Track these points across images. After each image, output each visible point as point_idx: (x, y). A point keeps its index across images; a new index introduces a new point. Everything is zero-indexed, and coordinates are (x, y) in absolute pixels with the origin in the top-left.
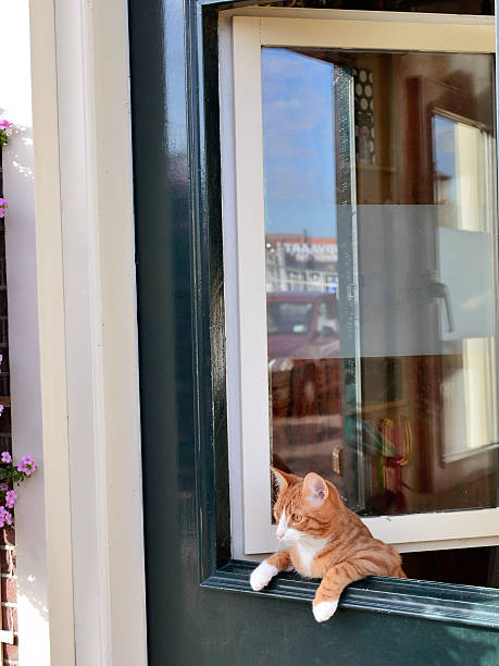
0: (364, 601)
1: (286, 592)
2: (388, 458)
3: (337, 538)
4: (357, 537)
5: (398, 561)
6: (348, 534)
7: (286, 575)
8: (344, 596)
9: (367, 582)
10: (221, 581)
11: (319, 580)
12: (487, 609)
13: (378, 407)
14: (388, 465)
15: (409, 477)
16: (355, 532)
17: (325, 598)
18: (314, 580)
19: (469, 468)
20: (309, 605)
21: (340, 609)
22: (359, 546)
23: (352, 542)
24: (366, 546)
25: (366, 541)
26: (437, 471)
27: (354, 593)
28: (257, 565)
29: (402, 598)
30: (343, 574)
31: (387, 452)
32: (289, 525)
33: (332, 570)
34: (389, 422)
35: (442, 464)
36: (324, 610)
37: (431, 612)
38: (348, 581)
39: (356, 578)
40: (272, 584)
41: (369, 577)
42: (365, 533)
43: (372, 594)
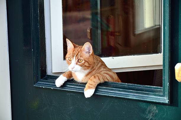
0: (105, 92)
1: (71, 88)
2: (111, 32)
6: (97, 65)
7: (70, 81)
9: (105, 84)
10: (42, 84)
11: (86, 84)
12: (155, 95)
13: (107, 9)
14: (111, 35)
15: (120, 40)
16: (100, 64)
19: (145, 36)
20: (83, 93)
21: (94, 95)
22: (102, 69)
23: (99, 68)
26: (132, 38)
31: (111, 29)
32: (77, 64)
34: (112, 16)
35: (134, 35)
37: (132, 96)
40: (64, 85)
43: (107, 89)
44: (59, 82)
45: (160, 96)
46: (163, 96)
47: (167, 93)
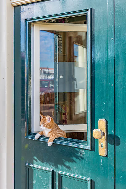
0: (58, 142)
1: (42, 140)
2: (64, 113)
3: (53, 129)
4: (57, 129)
5: (65, 134)
6: (55, 128)
7: (42, 136)
8: (54, 141)
9: (59, 138)
10: (29, 137)
11: (49, 137)
12: (83, 145)
13: (62, 103)
14: (64, 114)
15: (68, 117)
16: (57, 128)
17: (50, 141)
18: (48, 137)
19: (80, 115)
20: (47, 142)
21: (53, 144)
22: (57, 131)
23: (56, 130)
24: (59, 131)
25: (59, 130)
26: (73, 116)
27: (56, 140)
28: (37, 134)
29: (66, 142)
30: (54, 136)
31: (63, 112)
32: (43, 126)
33: (52, 136)
34: (64, 106)
35: (75, 115)
36: (50, 144)
37: (72, 145)
38: (55, 138)
39: (57, 137)
40: (39, 138)
41: (59, 137)
42: (58, 128)
43: (60, 141)
44: (37, 137)
45: (86, 145)
46: (87, 145)
47: (89, 144)
